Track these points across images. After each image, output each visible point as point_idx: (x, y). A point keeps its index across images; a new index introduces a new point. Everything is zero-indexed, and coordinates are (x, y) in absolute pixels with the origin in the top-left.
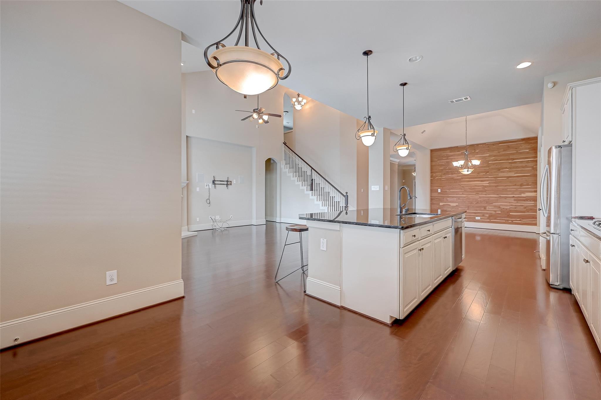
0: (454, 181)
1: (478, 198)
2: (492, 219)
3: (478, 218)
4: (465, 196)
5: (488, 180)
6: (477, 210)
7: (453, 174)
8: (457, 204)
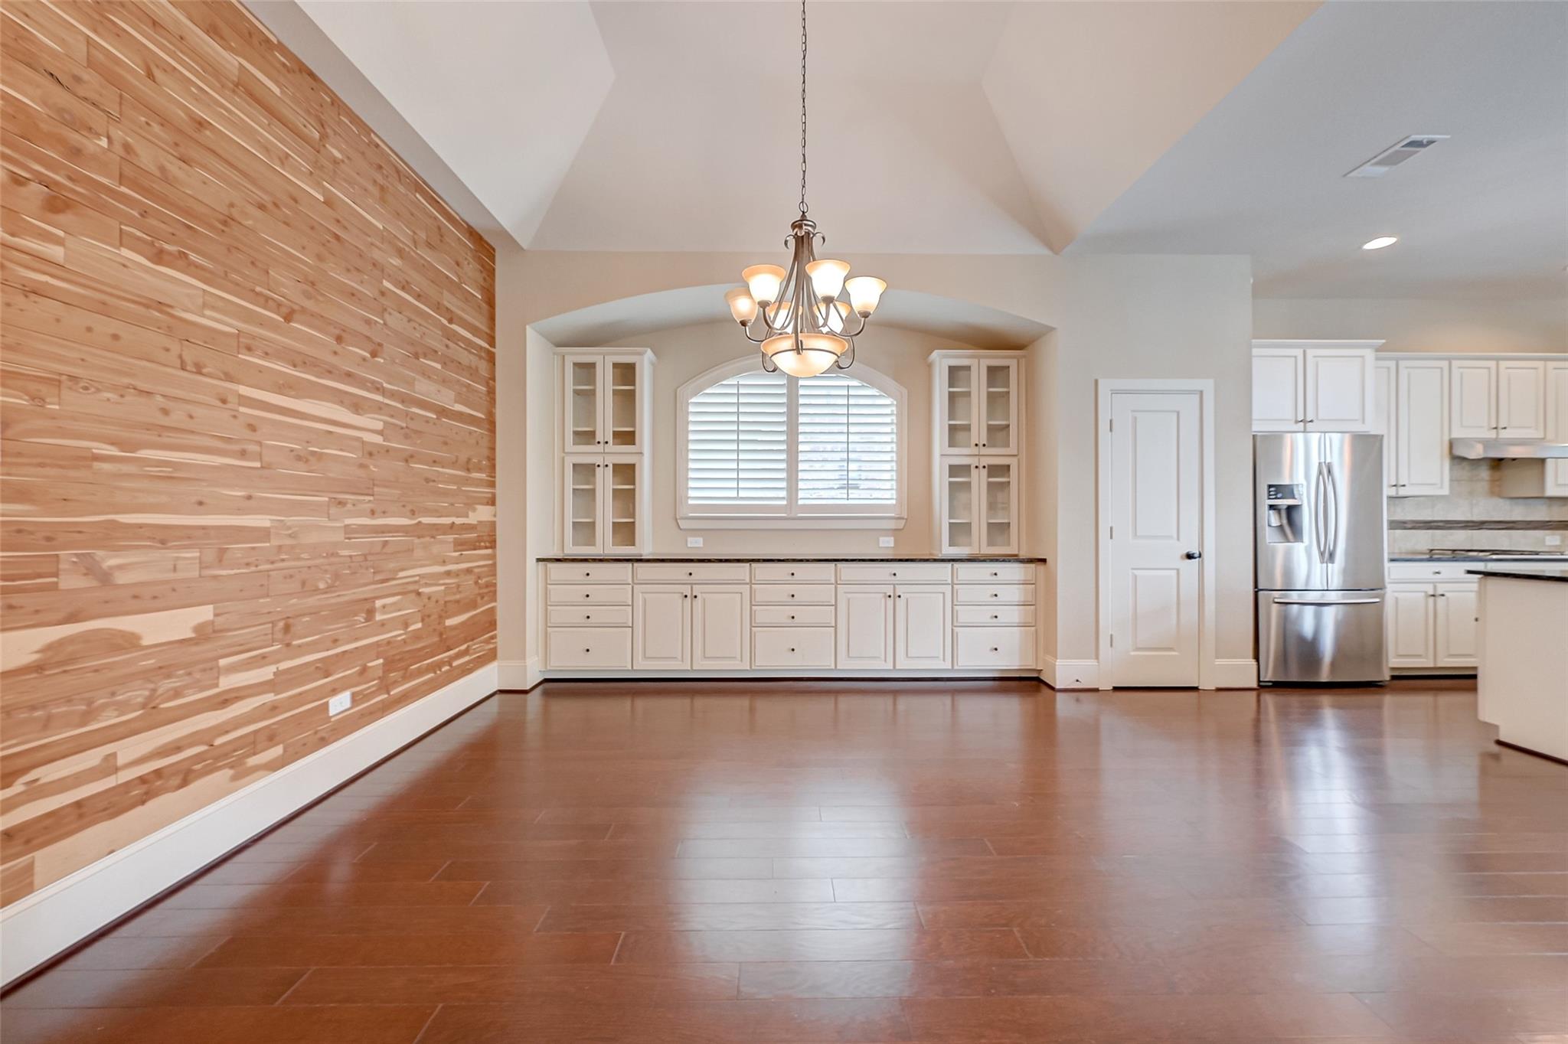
0: (175, 348)
1: (340, 537)
2: (395, 683)
3: (339, 704)
4: (262, 521)
5: (380, 408)
6: (335, 642)
7: (159, 257)
8: (205, 613)
